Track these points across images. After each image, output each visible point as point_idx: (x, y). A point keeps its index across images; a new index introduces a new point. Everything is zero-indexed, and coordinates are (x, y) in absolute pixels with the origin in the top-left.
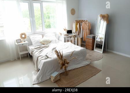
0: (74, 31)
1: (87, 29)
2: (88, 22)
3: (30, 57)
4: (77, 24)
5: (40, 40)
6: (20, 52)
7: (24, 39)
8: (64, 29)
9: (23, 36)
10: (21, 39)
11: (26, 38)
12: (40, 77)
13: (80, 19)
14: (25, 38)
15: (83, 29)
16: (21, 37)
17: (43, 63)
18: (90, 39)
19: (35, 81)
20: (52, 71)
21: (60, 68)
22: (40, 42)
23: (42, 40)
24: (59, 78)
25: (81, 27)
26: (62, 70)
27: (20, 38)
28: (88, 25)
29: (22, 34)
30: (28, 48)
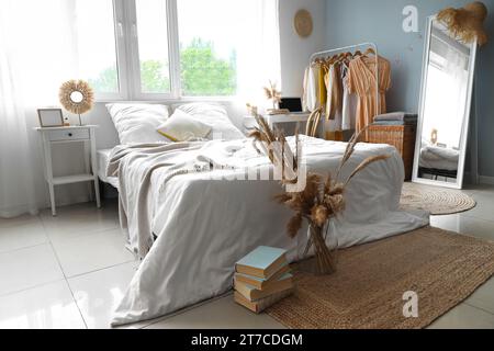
0: (310, 102)
1: (371, 90)
2: (379, 57)
3: (102, 206)
4: (324, 73)
5: (159, 124)
6: (55, 176)
7: (81, 111)
8: (268, 92)
9: (77, 97)
10: (64, 110)
11: (88, 107)
12: (165, 274)
13: (339, 50)
14: (83, 107)
15: (353, 90)
16: (66, 100)
17: (184, 188)
18: (393, 129)
19: (132, 298)
20: (236, 246)
21: (284, 231)
22: (158, 131)
23: (166, 122)
24: (289, 286)
25: (346, 81)
26: (295, 243)
27: (60, 106)
28: (375, 68)
29: (72, 87)
30: (98, 155)
